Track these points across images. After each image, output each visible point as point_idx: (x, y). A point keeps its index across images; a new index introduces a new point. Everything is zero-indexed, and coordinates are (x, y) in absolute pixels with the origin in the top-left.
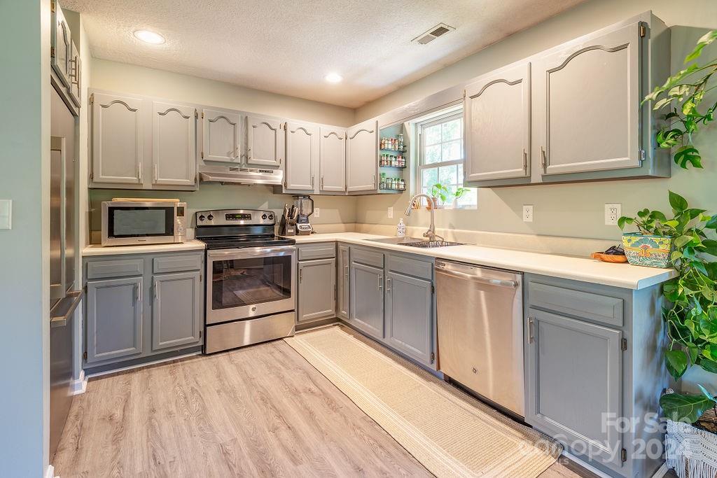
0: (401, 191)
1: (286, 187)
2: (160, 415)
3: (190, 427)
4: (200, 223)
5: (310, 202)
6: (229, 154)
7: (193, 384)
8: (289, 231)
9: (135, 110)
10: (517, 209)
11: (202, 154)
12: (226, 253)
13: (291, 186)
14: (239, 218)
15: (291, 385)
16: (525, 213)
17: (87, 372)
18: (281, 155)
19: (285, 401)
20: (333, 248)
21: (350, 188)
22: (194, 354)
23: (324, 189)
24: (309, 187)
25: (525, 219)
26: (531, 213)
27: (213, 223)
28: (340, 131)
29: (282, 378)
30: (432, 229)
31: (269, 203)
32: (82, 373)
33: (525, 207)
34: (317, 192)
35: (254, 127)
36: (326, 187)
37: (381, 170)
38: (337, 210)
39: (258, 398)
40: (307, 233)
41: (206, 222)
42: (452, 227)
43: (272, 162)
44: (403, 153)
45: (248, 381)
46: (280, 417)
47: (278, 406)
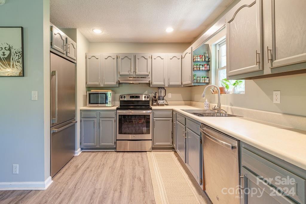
0: (208, 84)
1: (152, 84)
2: (89, 170)
3: (92, 178)
4: (121, 99)
5: (164, 90)
6: (128, 72)
7: (105, 162)
8: (154, 104)
9: (98, 59)
10: (269, 94)
11: (119, 72)
12: (125, 112)
13: (154, 83)
14: (135, 98)
15: (135, 173)
16: (274, 97)
17: (82, 149)
18: (149, 70)
19: (128, 179)
20: (171, 113)
21: (184, 83)
22: (114, 150)
23: (170, 84)
24: (162, 83)
25: (275, 102)
26: (279, 96)
27: (126, 99)
28: (178, 55)
29: (134, 169)
30: (219, 106)
31: (148, 91)
32: (80, 149)
33: (274, 93)
34: (166, 86)
35: (138, 59)
36: (171, 83)
37: (194, 73)
38: (180, 94)
39: (120, 175)
40: (163, 105)
41: (123, 99)
42: (231, 105)
43: (146, 73)
44: (208, 62)
45: (122, 166)
46: (121, 186)
47: (123, 181)
